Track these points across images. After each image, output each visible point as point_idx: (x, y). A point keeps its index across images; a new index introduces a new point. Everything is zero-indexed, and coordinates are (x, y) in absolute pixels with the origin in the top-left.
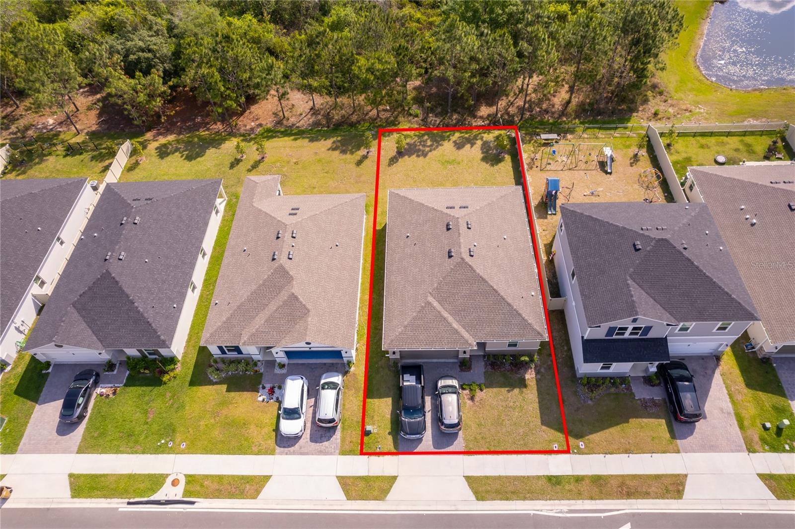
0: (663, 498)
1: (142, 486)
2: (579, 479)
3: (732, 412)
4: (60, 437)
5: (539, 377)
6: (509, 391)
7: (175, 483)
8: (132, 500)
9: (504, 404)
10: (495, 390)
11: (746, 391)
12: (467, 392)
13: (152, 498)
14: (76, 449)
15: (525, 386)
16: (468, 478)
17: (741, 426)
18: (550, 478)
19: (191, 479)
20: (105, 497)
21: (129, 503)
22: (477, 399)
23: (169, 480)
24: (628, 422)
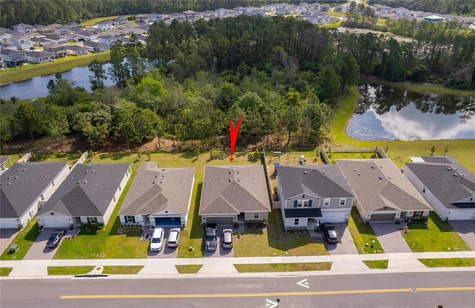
0: (322, 270)
1: (83, 270)
2: (285, 265)
3: (353, 241)
4: (44, 254)
5: (268, 230)
6: (255, 235)
7: (98, 269)
8: (77, 275)
9: (252, 239)
10: (249, 235)
11: (359, 234)
12: (236, 235)
13: (87, 274)
14: (52, 258)
15: (262, 233)
16: (235, 265)
17: (356, 246)
18: (272, 265)
19: (106, 268)
20: (64, 274)
21: (76, 276)
22: (240, 238)
23: (96, 268)
24: (307, 245)
